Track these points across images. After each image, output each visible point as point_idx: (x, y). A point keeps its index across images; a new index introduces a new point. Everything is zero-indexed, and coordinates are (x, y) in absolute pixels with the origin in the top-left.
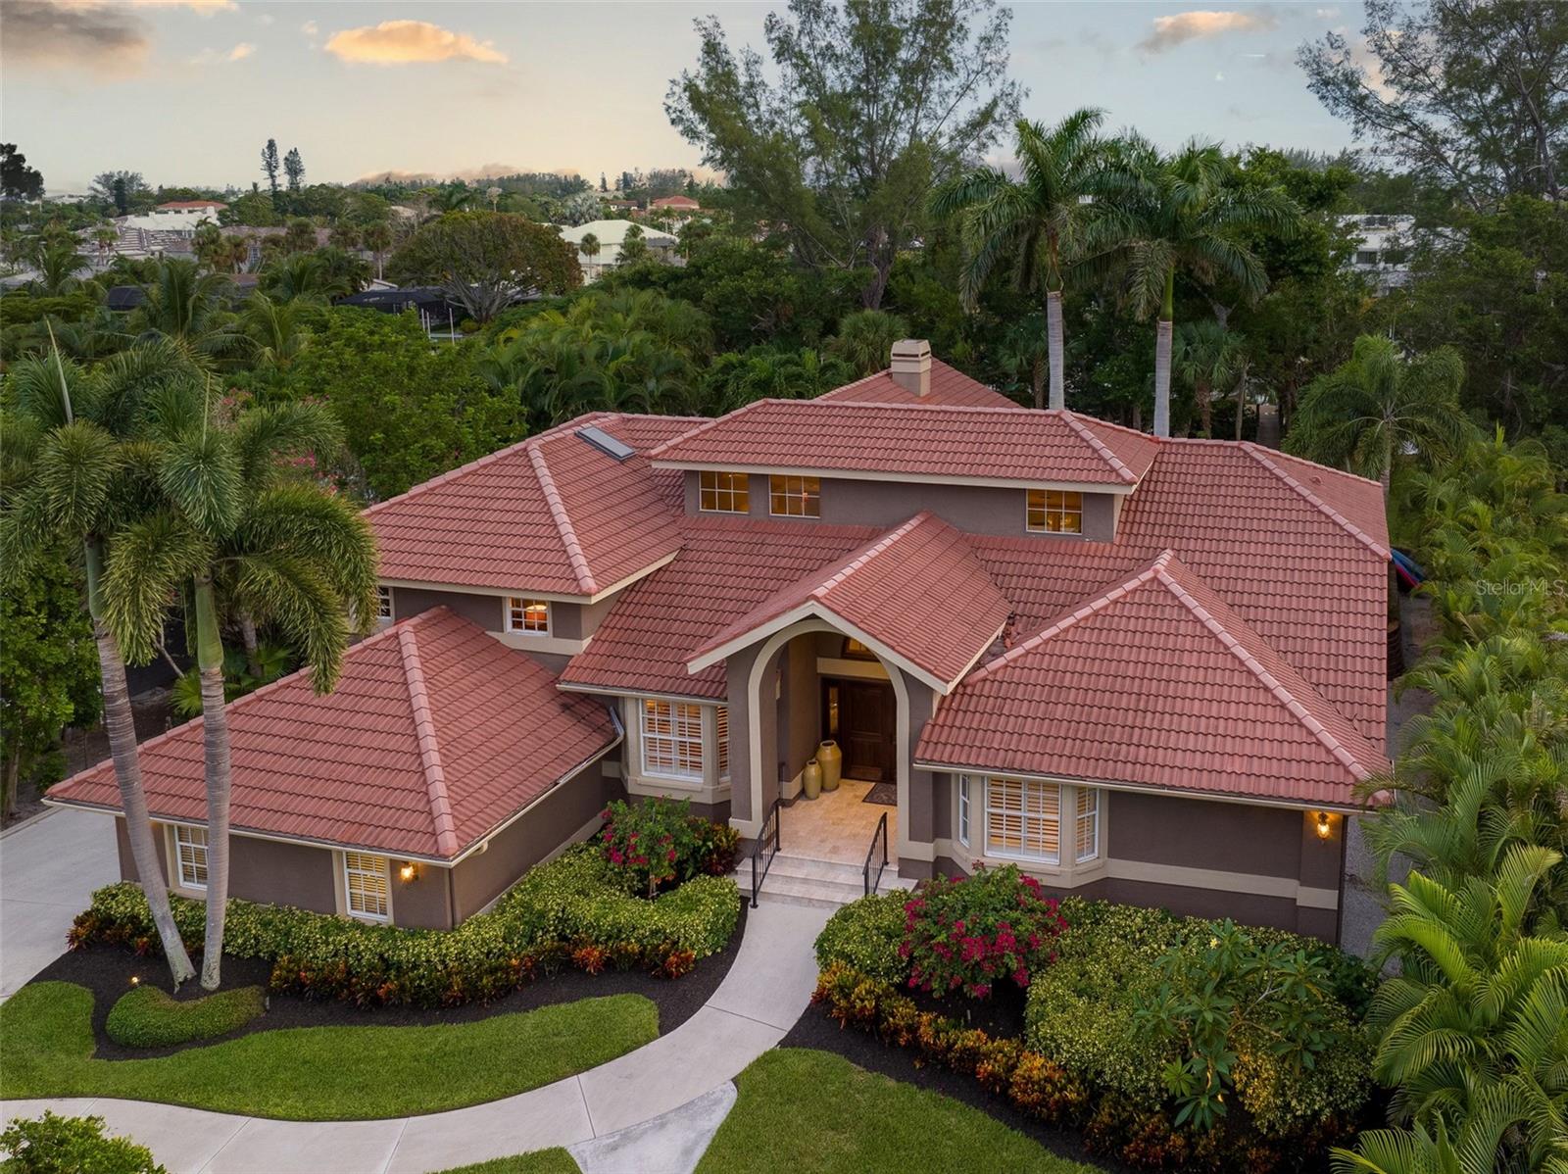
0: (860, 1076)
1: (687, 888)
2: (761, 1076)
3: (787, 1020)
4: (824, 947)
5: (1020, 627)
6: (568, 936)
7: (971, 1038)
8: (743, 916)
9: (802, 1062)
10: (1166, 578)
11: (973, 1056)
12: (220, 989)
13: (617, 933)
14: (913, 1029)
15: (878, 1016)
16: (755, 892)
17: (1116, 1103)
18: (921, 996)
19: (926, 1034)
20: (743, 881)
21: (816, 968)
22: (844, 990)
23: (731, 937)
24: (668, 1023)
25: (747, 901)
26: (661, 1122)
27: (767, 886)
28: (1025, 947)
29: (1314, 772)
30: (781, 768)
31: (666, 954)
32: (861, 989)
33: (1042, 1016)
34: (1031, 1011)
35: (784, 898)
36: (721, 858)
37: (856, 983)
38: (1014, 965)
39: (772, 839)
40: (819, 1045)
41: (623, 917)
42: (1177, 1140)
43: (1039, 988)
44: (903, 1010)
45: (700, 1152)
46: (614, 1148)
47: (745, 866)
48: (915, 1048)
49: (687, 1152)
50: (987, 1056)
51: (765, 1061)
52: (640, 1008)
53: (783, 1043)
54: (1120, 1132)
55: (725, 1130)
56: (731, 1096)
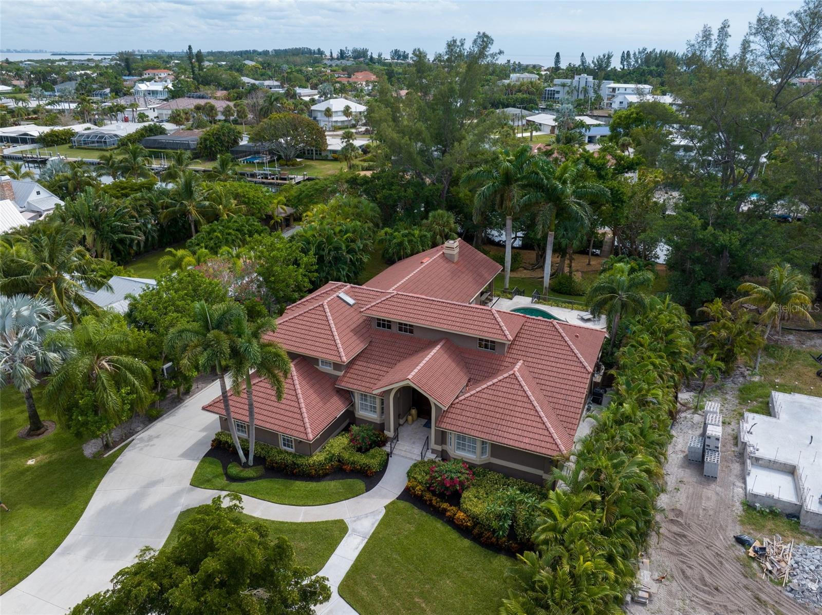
0: (416, 510)
1: (372, 451)
2: (391, 507)
3: (399, 492)
4: (409, 474)
5: (471, 383)
6: (340, 460)
7: (445, 505)
8: (388, 460)
9: (402, 504)
10: (518, 374)
11: (445, 510)
12: (253, 466)
13: (353, 463)
14: (431, 500)
15: (422, 496)
16: (391, 453)
17: (481, 528)
18: (434, 493)
19: (434, 502)
20: (387, 449)
21: (407, 479)
22: (414, 488)
23: (384, 466)
24: (368, 489)
25: (389, 455)
26: (366, 516)
27: (395, 452)
28: (461, 484)
29: (548, 445)
30: (398, 416)
31: (367, 470)
32: (418, 488)
33: (464, 502)
34: (462, 500)
35: (399, 455)
36: (382, 442)
37: (417, 486)
38: (458, 488)
39: (396, 438)
40: (406, 501)
41: (356, 459)
42: (494, 540)
43: (465, 494)
44: (428, 496)
45: (376, 525)
46: (355, 521)
47: (388, 444)
48: (431, 505)
49: (373, 524)
50: (449, 511)
51: (392, 503)
52: (360, 484)
53: (397, 498)
54: (480, 535)
55: (382, 520)
56: (384, 511)
